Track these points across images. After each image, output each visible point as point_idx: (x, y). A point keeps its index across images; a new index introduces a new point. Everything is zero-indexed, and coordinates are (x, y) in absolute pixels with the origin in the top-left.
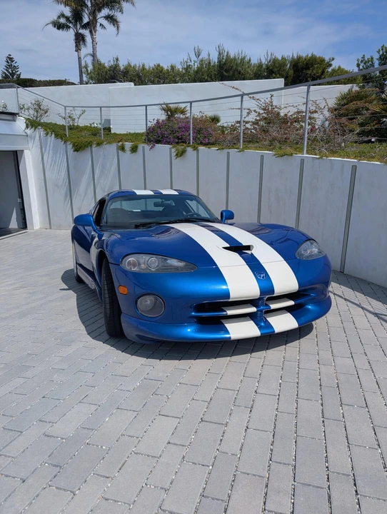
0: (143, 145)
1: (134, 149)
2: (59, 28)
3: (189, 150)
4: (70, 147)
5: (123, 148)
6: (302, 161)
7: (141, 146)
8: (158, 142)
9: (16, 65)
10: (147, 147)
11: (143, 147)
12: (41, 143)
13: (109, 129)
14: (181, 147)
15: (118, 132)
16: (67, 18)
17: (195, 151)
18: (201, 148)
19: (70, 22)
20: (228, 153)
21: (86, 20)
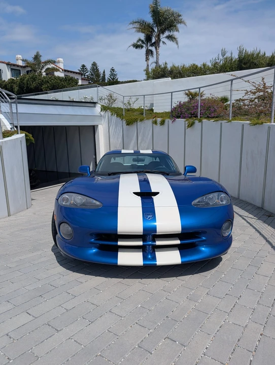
0: (168, 120)
1: (163, 123)
2: (136, 48)
3: (197, 122)
4: (124, 122)
5: (155, 123)
6: (269, 128)
7: (167, 121)
8: (178, 117)
9: (116, 73)
10: (170, 121)
11: (168, 121)
12: (109, 120)
13: (152, 110)
14: (191, 120)
15: (158, 111)
16: (142, 41)
17: (200, 123)
18: (204, 121)
19: (144, 43)
20: (221, 123)
21: (153, 40)
